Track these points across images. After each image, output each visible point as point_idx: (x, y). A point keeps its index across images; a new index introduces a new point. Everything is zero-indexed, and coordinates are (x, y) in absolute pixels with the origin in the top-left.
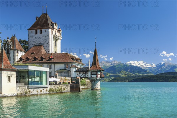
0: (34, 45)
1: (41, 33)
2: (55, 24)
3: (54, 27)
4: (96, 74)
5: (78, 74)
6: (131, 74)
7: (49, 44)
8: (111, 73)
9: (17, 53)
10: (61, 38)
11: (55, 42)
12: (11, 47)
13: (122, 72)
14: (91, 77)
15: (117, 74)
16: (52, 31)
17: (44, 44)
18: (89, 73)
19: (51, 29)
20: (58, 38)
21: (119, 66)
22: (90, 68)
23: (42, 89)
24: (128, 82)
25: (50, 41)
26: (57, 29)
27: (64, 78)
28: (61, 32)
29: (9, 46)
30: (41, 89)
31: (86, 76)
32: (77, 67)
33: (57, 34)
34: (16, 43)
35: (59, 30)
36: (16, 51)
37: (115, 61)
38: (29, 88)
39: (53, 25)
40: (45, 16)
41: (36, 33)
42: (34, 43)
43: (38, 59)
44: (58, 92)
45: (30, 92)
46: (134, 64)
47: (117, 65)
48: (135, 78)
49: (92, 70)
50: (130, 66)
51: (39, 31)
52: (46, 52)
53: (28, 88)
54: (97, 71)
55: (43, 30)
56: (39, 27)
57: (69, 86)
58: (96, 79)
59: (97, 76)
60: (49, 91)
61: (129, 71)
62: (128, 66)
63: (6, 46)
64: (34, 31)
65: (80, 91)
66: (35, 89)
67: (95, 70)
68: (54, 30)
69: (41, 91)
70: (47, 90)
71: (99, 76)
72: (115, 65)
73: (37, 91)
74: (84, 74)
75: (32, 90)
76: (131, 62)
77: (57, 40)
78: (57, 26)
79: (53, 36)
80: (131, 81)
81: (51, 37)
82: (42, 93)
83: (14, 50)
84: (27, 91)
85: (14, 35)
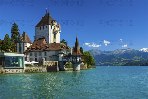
0: (39, 38)
1: (43, 28)
2: (54, 21)
3: (53, 23)
4: (76, 59)
5: (64, 59)
6: (144, 59)
7: (49, 37)
8: (125, 59)
9: (26, 44)
10: (60, 32)
11: (54, 35)
12: (22, 40)
13: (136, 58)
14: (72, 60)
15: (131, 59)
16: (52, 27)
17: (45, 37)
18: (71, 58)
19: (51, 25)
20: (57, 32)
21: (132, 52)
22: (71, 54)
23: (18, 70)
24: (140, 66)
25: (50, 35)
26: (56, 25)
27: (52, 62)
28: (60, 27)
29: (21, 39)
30: (16, 70)
31: (70, 60)
32: (64, 54)
33: (56, 29)
34: (26, 37)
35: (58, 25)
36: (25, 43)
37: (129, 48)
38: (6, 69)
39: (52, 22)
40: (48, 15)
41: (40, 29)
42: (39, 37)
43: (39, 48)
44: (34, 72)
45: (6, 71)
46: (147, 51)
47: (131, 51)
48: (147, 63)
49: (73, 55)
50: (143, 52)
51: (42, 27)
52: (47, 43)
53: (4, 69)
54: (77, 56)
55: (45, 26)
56: (42, 24)
57: (46, 67)
58: (76, 62)
59: (77, 60)
60: (25, 71)
61: (142, 56)
62: (141, 52)
63: (19, 40)
64: (39, 27)
65: (57, 72)
66: (11, 70)
67: (75, 55)
68: (53, 26)
69: (17, 71)
70: (23, 70)
71: (78, 60)
72: (129, 52)
73: (13, 71)
74: (68, 59)
75: (8, 70)
76: (144, 49)
77: (56, 33)
78: (56, 23)
79: (52, 30)
80: (144, 65)
81: (51, 31)
82: (17, 72)
83: (24, 43)
84: (4, 70)
85: (24, 32)
